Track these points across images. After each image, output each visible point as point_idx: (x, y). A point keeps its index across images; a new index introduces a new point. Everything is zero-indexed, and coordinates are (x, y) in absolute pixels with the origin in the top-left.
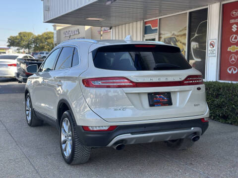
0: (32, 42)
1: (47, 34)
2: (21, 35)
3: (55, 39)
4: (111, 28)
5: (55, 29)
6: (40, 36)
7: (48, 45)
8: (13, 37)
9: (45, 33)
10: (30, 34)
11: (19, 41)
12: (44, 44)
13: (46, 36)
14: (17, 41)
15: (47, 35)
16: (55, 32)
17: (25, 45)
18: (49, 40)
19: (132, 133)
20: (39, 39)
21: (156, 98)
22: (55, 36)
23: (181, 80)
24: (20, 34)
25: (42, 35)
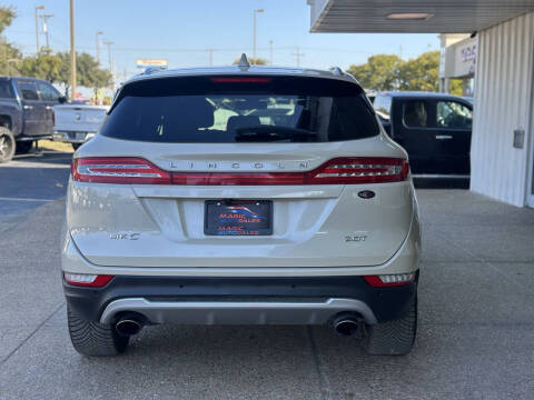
0: (394, 78)
1: (428, 57)
2: (374, 63)
3: (442, 69)
4: (473, 36)
5: (443, 44)
6: (413, 63)
7: (429, 82)
8: (357, 68)
9: (424, 55)
10: (393, 58)
11: (369, 76)
12: (420, 80)
13: (426, 62)
14: (364, 75)
15: (428, 59)
16: (443, 51)
17: (379, 85)
18: (431, 71)
19: (150, 298)
20: (410, 70)
21: (229, 213)
22: (443, 60)
23: (303, 169)
24: (371, 59)
25: (418, 60)
